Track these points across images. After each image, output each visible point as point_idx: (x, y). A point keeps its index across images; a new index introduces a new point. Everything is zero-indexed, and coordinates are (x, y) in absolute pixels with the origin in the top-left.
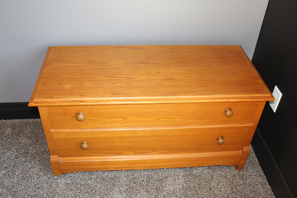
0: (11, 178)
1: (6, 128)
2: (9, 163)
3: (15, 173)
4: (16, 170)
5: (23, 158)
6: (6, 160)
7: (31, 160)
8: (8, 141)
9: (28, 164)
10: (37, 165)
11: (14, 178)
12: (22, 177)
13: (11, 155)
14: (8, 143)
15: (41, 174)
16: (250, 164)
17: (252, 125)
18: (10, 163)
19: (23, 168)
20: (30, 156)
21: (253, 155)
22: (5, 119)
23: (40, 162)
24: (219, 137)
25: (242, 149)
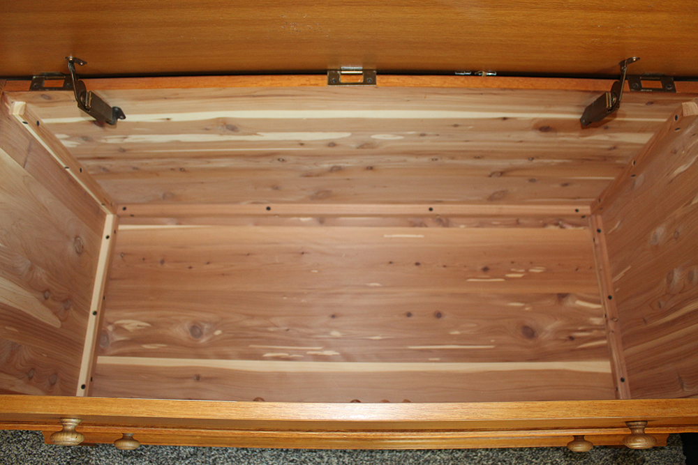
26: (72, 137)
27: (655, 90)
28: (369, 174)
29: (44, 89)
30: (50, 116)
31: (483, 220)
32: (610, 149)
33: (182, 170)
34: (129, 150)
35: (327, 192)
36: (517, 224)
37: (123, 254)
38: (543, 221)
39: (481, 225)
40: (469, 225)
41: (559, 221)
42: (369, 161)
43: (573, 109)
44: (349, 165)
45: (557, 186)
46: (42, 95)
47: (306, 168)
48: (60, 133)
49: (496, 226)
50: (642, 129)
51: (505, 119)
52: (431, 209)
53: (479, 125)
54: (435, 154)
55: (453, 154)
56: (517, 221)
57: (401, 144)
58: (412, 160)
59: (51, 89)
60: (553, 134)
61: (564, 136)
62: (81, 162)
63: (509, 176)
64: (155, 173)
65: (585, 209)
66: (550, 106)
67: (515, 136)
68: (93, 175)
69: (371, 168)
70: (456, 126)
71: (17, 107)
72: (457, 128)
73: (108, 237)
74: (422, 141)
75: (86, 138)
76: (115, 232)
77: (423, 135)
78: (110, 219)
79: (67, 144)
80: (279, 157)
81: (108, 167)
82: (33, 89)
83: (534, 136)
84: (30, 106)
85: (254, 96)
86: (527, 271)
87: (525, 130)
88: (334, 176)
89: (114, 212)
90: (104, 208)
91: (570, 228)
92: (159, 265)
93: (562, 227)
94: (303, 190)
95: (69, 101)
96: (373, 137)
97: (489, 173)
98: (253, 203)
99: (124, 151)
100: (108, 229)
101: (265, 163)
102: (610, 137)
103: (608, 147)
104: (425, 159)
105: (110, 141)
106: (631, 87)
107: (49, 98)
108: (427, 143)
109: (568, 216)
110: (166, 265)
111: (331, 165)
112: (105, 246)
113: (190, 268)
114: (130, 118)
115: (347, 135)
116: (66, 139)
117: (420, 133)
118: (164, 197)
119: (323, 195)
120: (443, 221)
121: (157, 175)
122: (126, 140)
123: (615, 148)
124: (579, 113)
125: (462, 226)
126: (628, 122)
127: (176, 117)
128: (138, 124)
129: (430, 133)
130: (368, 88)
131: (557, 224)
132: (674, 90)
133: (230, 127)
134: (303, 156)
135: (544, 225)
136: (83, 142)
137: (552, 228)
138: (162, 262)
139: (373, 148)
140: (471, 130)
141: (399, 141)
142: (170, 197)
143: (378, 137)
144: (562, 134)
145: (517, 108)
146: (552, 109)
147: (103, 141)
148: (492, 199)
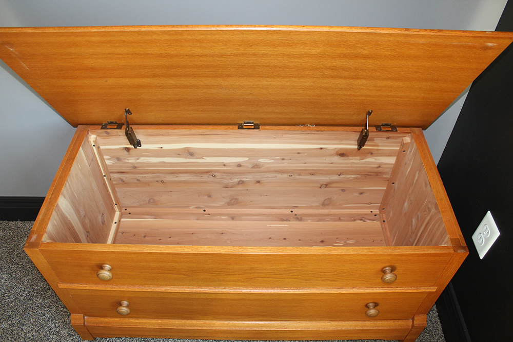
0: (15, 337)
1: (21, 237)
2: (16, 307)
3: (22, 329)
4: (25, 323)
5: (38, 299)
6: (12, 302)
7: (51, 304)
8: (21, 263)
9: (45, 312)
10: (59, 315)
11: (19, 338)
12: (32, 338)
13: (20, 292)
14: (20, 268)
15: (64, 333)
16: (426, 334)
17: (435, 291)
18: (17, 309)
19: (37, 320)
20: (51, 296)
21: (435, 315)
22: (22, 220)
23: (65, 310)
24: (371, 304)
25: (413, 319)
26: (112, 158)
27: (388, 131)
28: (258, 186)
29: (108, 129)
30: (105, 144)
31: (320, 218)
32: (377, 168)
33: (162, 182)
34: (138, 167)
35: (236, 199)
36: (340, 220)
37: (123, 233)
38: (353, 218)
39: (320, 220)
40: (313, 220)
41: (362, 218)
42: (258, 177)
43: (352, 142)
44: (247, 180)
45: (357, 194)
46: (106, 132)
47: (226, 181)
48: (107, 155)
49: (328, 220)
50: (389, 154)
51: (321, 148)
52: (292, 212)
53: (310, 153)
54: (291, 173)
55: (300, 172)
56: (340, 218)
57: (273, 165)
58: (279, 176)
59: (111, 129)
60: (347, 158)
61: (352, 159)
62: (111, 175)
63: (330, 187)
64: (148, 184)
65: (376, 211)
66: (341, 140)
67: (329, 160)
68: (115, 184)
69: (259, 182)
70: (299, 153)
71: (92, 138)
72: (299, 155)
73: (116, 223)
74: (283, 163)
75: (118, 159)
76: (120, 221)
77: (283, 159)
78: (117, 214)
79: (108, 162)
80: (212, 174)
81: (124, 179)
82: (102, 128)
83: (337, 159)
84: (98, 138)
85: (204, 135)
86: (345, 242)
87: (332, 155)
88: (240, 188)
89: (120, 211)
90: (116, 207)
91: (369, 221)
92: (143, 238)
93: (364, 221)
94: (224, 198)
95: (117, 135)
96: (259, 160)
97: (320, 186)
98: (196, 208)
99: (135, 167)
100: (116, 219)
101: (205, 178)
102: (375, 159)
103: (376, 166)
104: (286, 176)
105: (130, 161)
106: (377, 130)
107: (108, 133)
108: (286, 165)
109: (367, 214)
110: (147, 238)
111: (239, 180)
112: (114, 227)
113: (160, 240)
114: (144, 146)
115: (247, 159)
116: (108, 159)
117: (282, 158)
118: (149, 202)
119: (234, 202)
120: (299, 218)
121: (149, 185)
122: (138, 161)
123: (380, 167)
124: (355, 145)
125: (309, 221)
126: (380, 149)
127: (166, 147)
128: (146, 150)
129: (287, 158)
130: (256, 131)
131: (361, 220)
132: (397, 131)
133: (190, 153)
134: (224, 173)
135: (355, 220)
136: (117, 161)
137: (359, 221)
138: (145, 237)
139: (259, 168)
140: (306, 156)
141: (272, 163)
142: (152, 202)
143: (262, 160)
144: (351, 158)
145: (325, 142)
146: (343, 142)
147: (127, 161)
148: (324, 205)
